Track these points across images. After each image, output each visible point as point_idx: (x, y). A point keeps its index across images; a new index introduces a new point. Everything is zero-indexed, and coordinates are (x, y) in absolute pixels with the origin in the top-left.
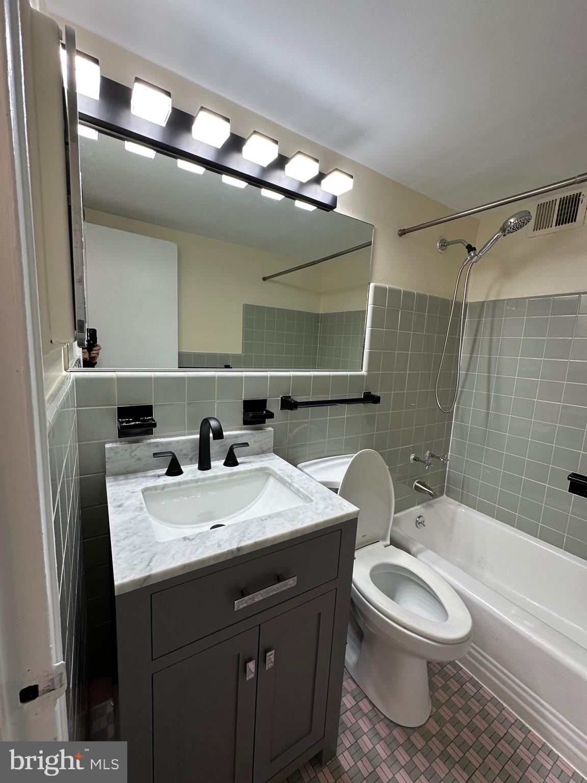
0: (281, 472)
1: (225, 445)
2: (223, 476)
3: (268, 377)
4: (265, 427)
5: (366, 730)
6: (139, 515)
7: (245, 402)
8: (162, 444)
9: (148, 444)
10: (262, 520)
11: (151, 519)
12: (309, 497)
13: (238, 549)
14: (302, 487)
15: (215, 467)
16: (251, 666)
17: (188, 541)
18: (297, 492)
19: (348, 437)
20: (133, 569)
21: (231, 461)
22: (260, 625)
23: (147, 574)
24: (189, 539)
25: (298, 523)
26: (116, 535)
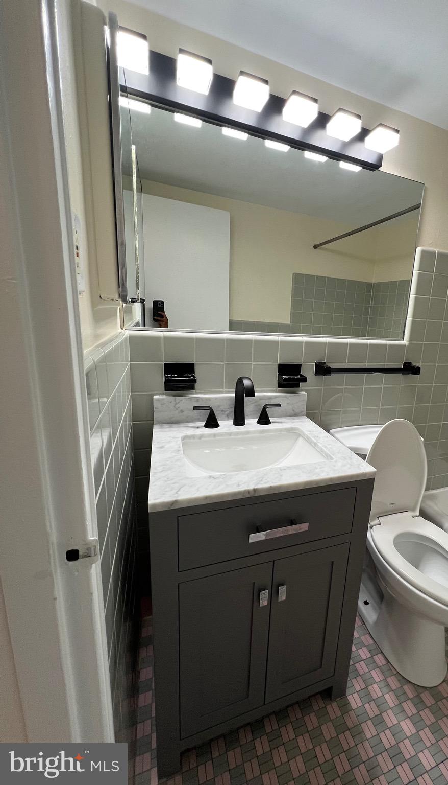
0: (309, 433)
1: (259, 405)
2: (254, 432)
3: (303, 342)
4: (298, 391)
5: (377, 680)
6: (175, 456)
7: (279, 365)
8: (202, 399)
9: (189, 398)
10: (281, 470)
11: (185, 460)
12: (330, 456)
13: (255, 490)
14: (326, 447)
15: (249, 424)
16: (265, 595)
17: (212, 479)
18: (321, 451)
19: (384, 407)
20: (164, 494)
21: (264, 419)
22: (274, 561)
23: (174, 499)
24: (213, 478)
25: (314, 475)
26: (156, 469)
